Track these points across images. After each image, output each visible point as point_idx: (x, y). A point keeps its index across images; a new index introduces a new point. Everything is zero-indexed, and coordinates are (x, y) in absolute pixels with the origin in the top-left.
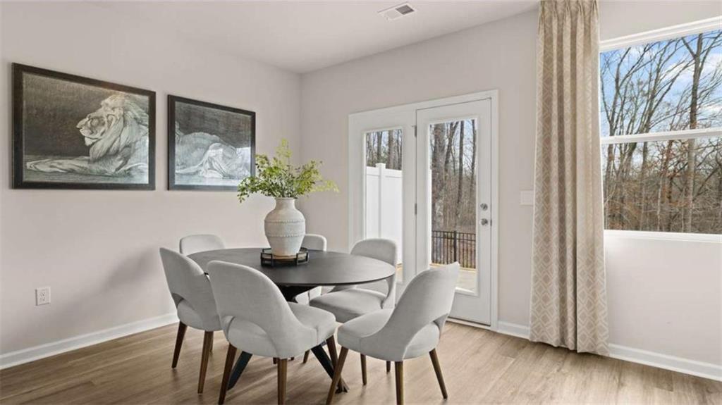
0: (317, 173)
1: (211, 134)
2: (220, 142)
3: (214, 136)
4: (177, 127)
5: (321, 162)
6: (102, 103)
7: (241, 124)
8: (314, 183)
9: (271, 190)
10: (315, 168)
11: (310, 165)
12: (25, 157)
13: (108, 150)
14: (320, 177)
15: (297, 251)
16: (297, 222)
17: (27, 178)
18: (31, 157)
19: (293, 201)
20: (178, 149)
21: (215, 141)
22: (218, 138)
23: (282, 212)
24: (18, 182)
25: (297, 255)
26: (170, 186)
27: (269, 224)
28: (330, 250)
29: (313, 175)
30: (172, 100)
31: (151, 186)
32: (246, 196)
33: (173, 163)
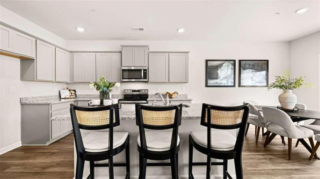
0: (303, 81)
1: (252, 69)
2: (255, 72)
3: (253, 70)
4: (242, 69)
5: (305, 77)
6: (223, 65)
7: (263, 65)
8: (301, 84)
9: (281, 87)
10: (302, 79)
11: (300, 78)
12: (208, 80)
13: (224, 77)
14: (304, 82)
15: (294, 107)
16: (293, 98)
17: (209, 85)
18: (209, 80)
19: (291, 91)
20: (242, 75)
21: (253, 72)
22: (254, 70)
23: (286, 94)
24: (207, 86)
25: (294, 109)
26: (239, 86)
27: (281, 98)
28: (308, 109)
29: (301, 82)
30: (240, 61)
31: (234, 86)
32: (271, 89)
33: (241, 79)
